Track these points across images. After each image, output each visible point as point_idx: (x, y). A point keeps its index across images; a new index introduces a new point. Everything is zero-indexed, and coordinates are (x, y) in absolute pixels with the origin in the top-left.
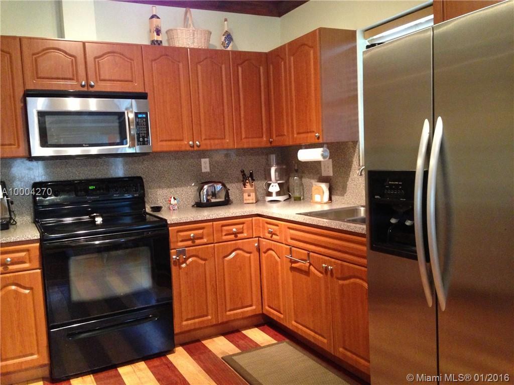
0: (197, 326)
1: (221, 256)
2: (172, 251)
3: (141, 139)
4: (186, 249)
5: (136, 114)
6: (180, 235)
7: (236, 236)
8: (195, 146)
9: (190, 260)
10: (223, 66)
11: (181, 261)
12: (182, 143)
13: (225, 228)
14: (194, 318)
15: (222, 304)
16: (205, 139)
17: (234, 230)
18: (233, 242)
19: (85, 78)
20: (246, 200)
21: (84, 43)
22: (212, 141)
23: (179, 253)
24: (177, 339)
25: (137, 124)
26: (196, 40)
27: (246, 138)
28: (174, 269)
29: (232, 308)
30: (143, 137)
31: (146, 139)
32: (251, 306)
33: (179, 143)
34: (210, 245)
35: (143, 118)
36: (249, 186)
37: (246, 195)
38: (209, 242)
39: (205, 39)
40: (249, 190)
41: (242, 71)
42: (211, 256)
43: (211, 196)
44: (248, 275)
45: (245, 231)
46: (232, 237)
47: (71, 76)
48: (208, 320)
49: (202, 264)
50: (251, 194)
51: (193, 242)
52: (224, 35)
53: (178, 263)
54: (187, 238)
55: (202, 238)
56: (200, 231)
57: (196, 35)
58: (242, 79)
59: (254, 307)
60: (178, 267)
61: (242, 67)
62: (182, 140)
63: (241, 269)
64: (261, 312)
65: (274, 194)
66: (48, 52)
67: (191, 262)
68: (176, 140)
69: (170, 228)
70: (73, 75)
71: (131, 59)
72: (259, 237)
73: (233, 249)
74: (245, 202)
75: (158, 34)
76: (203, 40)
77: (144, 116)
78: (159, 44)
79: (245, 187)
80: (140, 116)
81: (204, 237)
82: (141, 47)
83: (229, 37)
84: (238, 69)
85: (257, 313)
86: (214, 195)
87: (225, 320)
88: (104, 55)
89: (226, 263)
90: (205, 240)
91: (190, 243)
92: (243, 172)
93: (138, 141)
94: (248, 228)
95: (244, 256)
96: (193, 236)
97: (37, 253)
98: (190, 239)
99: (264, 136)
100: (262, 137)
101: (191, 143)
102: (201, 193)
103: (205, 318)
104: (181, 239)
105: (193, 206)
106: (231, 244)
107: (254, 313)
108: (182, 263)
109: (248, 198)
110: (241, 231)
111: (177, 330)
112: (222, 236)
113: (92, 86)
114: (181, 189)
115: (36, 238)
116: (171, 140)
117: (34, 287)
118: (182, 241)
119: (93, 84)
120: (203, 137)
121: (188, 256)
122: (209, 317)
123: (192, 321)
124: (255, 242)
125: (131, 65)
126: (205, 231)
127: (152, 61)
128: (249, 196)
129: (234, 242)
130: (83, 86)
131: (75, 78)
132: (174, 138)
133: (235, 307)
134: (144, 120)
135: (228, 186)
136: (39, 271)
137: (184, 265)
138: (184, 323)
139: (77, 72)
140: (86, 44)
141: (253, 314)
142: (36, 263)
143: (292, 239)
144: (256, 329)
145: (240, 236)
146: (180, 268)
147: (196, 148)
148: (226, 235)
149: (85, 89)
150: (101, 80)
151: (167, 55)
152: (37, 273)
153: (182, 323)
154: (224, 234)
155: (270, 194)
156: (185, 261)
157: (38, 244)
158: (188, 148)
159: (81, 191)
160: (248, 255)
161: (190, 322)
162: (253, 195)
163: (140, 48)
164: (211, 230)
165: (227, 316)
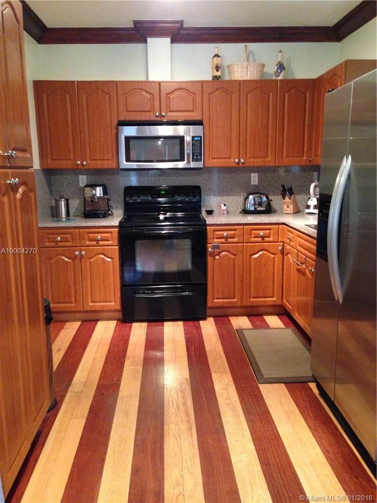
0: (225, 305)
1: (249, 253)
2: (208, 245)
3: (195, 157)
4: (220, 245)
5: (193, 137)
6: (216, 234)
7: (263, 239)
8: (240, 164)
9: (224, 253)
10: (271, 94)
11: (215, 254)
12: (230, 160)
13: (254, 232)
14: (223, 298)
15: (247, 292)
16: (249, 158)
17: (262, 234)
18: (259, 244)
19: (159, 111)
20: (285, 210)
21: (160, 83)
22: (256, 160)
23: (214, 247)
24: (208, 312)
25: (193, 145)
26: (249, 73)
27: (287, 157)
28: (210, 259)
29: (255, 296)
30: (197, 156)
31: (199, 157)
32: (273, 297)
33: (227, 160)
34: (240, 244)
35: (199, 140)
36: (288, 199)
37: (285, 206)
38: (239, 241)
39: (257, 71)
40: (288, 202)
41: (288, 97)
42: (240, 252)
43: (257, 206)
44: (271, 272)
45: (271, 236)
46: (260, 239)
47: (149, 109)
48: (234, 302)
49: (232, 258)
50: (290, 206)
51: (226, 240)
52: (277, 65)
53: (213, 255)
54: (221, 236)
55: (234, 238)
56: (233, 232)
57: (249, 69)
58: (288, 104)
59: (275, 299)
60: (212, 258)
61: (289, 94)
62: (229, 158)
63: (265, 266)
64: (280, 304)
65: (312, 207)
66: (135, 92)
67: (224, 255)
68: (224, 158)
69: (208, 227)
70: (151, 108)
71: (193, 93)
72: (284, 242)
73: (260, 249)
74: (284, 212)
75: (217, 71)
76: (255, 72)
77: (199, 139)
78: (218, 79)
79: (284, 199)
80: (196, 139)
81: (236, 237)
82: (202, 83)
83: (281, 67)
84: (284, 96)
85: (277, 304)
86: (260, 204)
87: (249, 304)
88: (174, 91)
89: (252, 260)
90: (236, 240)
91: (223, 240)
92: (283, 186)
93: (193, 158)
94: (274, 234)
95: (269, 256)
96: (226, 236)
97: (116, 235)
98: (223, 238)
99: (305, 155)
100: (303, 156)
101: (236, 160)
102: (246, 201)
103: (232, 300)
104: (216, 237)
105: (241, 212)
106: (258, 245)
107: (275, 304)
108: (217, 255)
109: (287, 209)
110: (268, 235)
111: (209, 305)
112: (251, 238)
113: (163, 116)
114: (232, 198)
115: (116, 225)
116: (221, 158)
117: (114, 257)
118: (217, 238)
119: (164, 114)
120: (248, 156)
121: (220, 250)
122: (236, 300)
123: (221, 300)
124: (279, 245)
125: (193, 98)
126: (237, 232)
127: (210, 93)
128: (288, 207)
129: (261, 244)
130: (157, 117)
131: (152, 110)
132: (223, 156)
133: (258, 296)
134: (199, 142)
135: (271, 197)
136: (117, 247)
137: (217, 257)
138: (216, 300)
139: (153, 105)
140: (161, 83)
141: (273, 304)
142: (116, 242)
143: (300, 246)
144: (276, 317)
145: (266, 239)
146: (214, 258)
147: (241, 165)
148: (254, 237)
149: (159, 119)
150: (170, 111)
151: (222, 88)
152: (116, 248)
153: (214, 300)
154: (253, 236)
155: (308, 207)
156: (218, 254)
157: (117, 229)
158: (234, 165)
159: (155, 194)
160: (273, 256)
161: (219, 300)
162: (291, 207)
163: (200, 84)
164: (242, 232)
165: (250, 301)
